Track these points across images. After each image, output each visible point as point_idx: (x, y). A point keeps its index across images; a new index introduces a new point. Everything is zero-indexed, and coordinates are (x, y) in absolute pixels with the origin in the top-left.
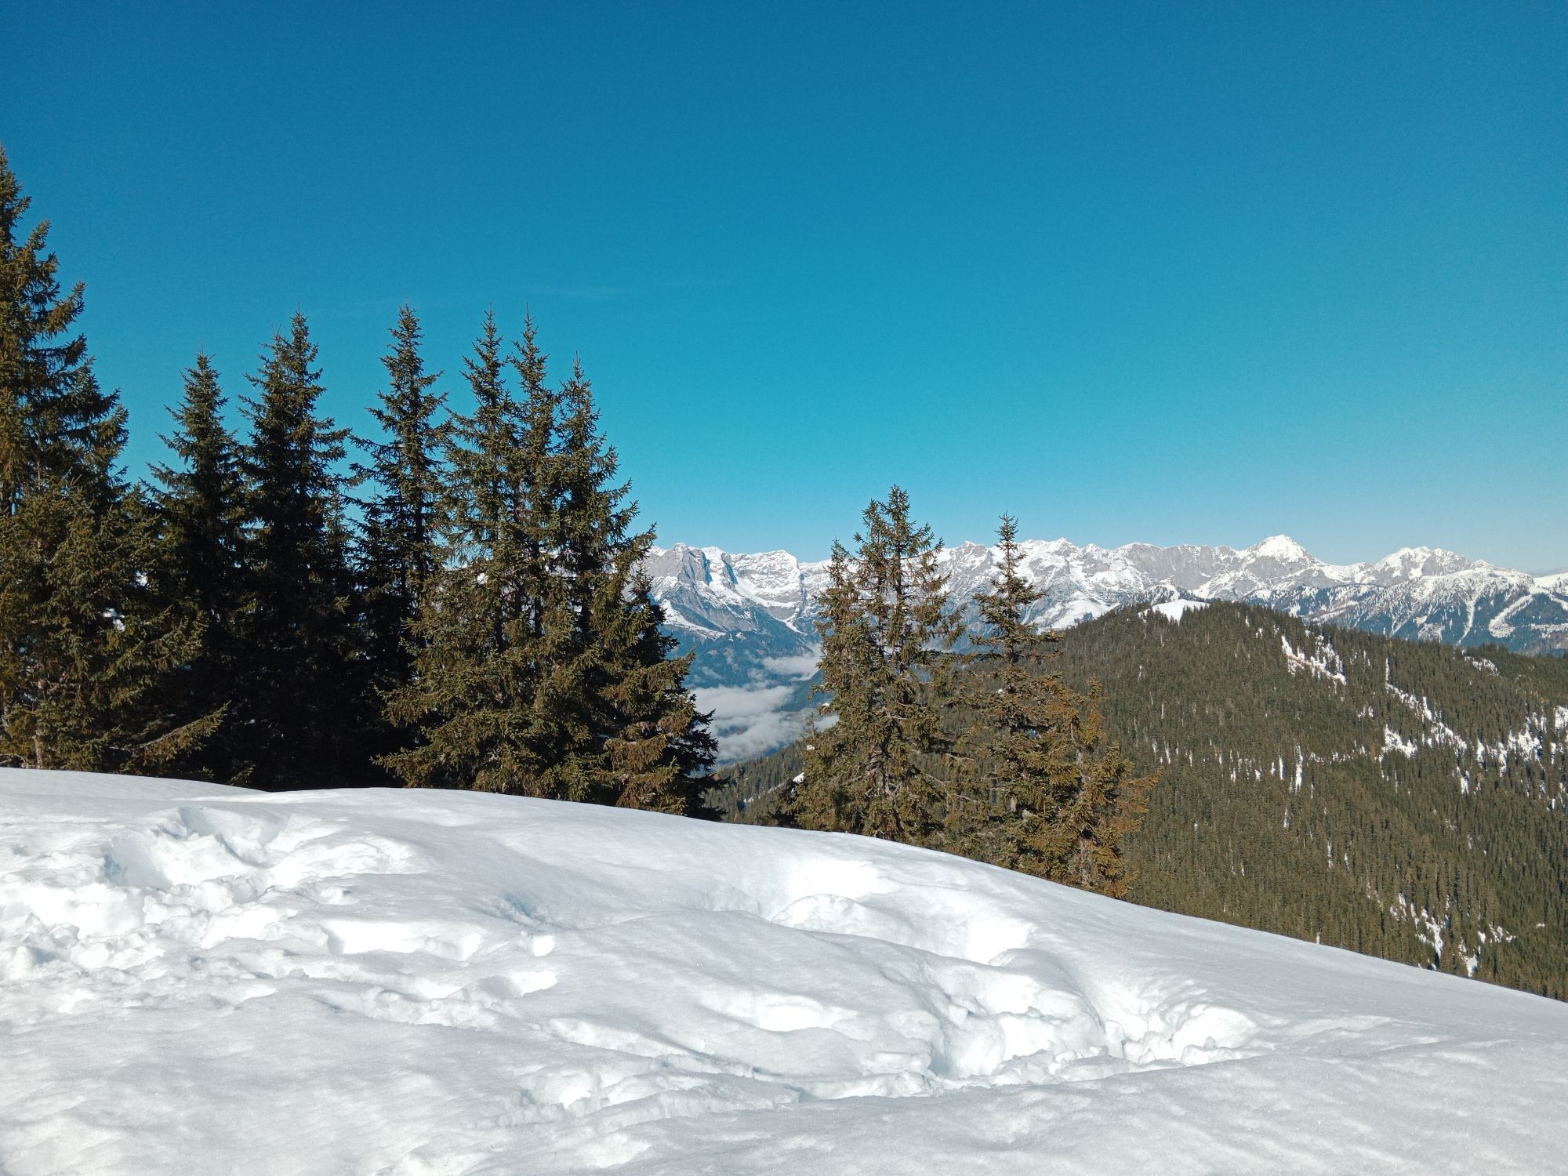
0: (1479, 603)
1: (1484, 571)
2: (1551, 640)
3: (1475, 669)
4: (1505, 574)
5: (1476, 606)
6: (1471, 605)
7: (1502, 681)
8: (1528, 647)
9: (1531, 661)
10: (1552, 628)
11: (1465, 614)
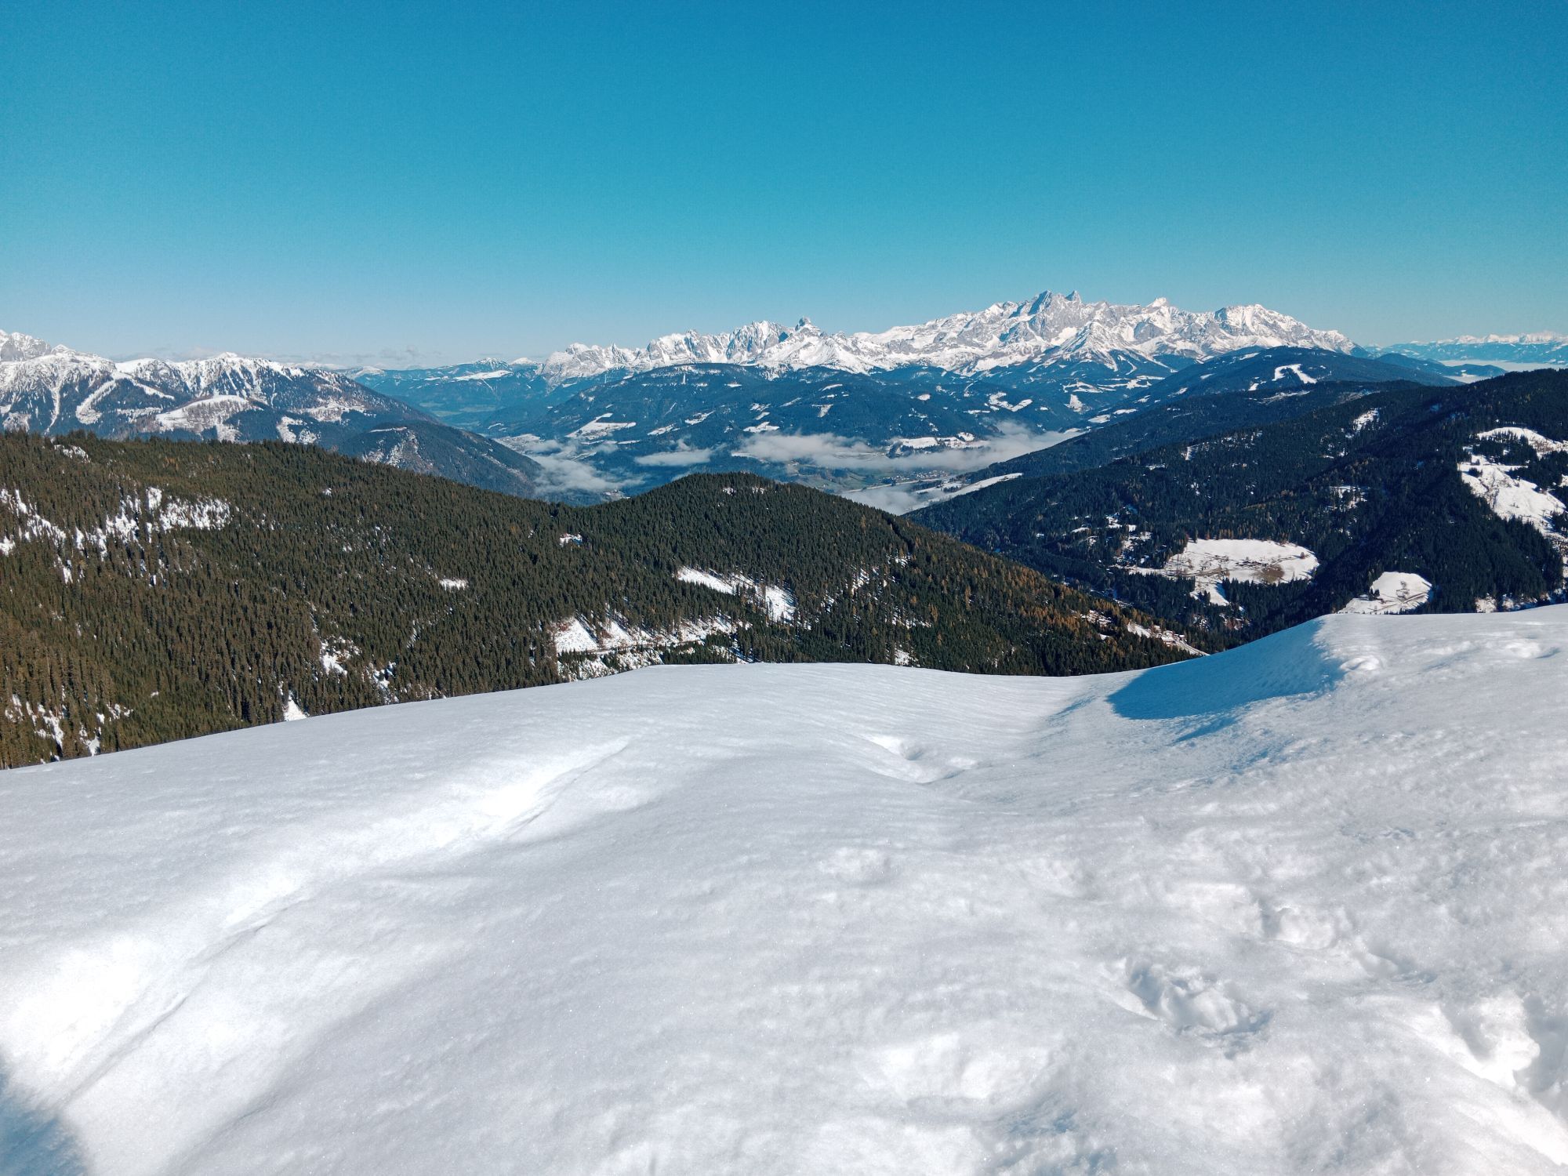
0: (63, 390)
1: (66, 356)
2: (137, 424)
3: (65, 457)
4: (87, 359)
5: (61, 392)
6: (55, 391)
7: (95, 467)
8: (116, 431)
9: (121, 446)
10: (138, 412)
11: (50, 401)
